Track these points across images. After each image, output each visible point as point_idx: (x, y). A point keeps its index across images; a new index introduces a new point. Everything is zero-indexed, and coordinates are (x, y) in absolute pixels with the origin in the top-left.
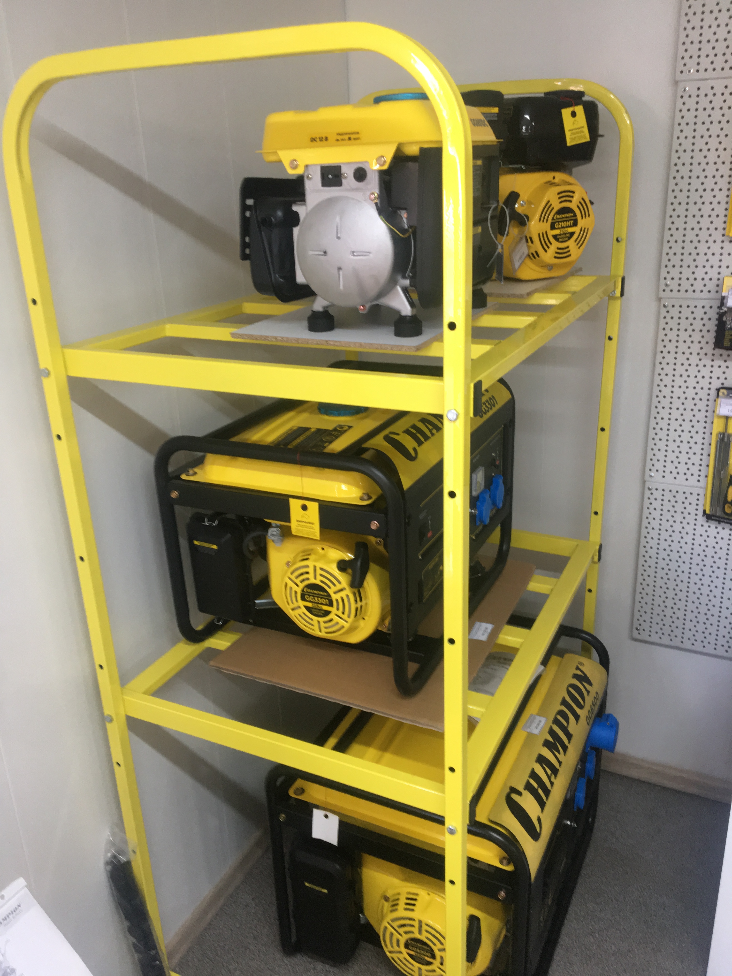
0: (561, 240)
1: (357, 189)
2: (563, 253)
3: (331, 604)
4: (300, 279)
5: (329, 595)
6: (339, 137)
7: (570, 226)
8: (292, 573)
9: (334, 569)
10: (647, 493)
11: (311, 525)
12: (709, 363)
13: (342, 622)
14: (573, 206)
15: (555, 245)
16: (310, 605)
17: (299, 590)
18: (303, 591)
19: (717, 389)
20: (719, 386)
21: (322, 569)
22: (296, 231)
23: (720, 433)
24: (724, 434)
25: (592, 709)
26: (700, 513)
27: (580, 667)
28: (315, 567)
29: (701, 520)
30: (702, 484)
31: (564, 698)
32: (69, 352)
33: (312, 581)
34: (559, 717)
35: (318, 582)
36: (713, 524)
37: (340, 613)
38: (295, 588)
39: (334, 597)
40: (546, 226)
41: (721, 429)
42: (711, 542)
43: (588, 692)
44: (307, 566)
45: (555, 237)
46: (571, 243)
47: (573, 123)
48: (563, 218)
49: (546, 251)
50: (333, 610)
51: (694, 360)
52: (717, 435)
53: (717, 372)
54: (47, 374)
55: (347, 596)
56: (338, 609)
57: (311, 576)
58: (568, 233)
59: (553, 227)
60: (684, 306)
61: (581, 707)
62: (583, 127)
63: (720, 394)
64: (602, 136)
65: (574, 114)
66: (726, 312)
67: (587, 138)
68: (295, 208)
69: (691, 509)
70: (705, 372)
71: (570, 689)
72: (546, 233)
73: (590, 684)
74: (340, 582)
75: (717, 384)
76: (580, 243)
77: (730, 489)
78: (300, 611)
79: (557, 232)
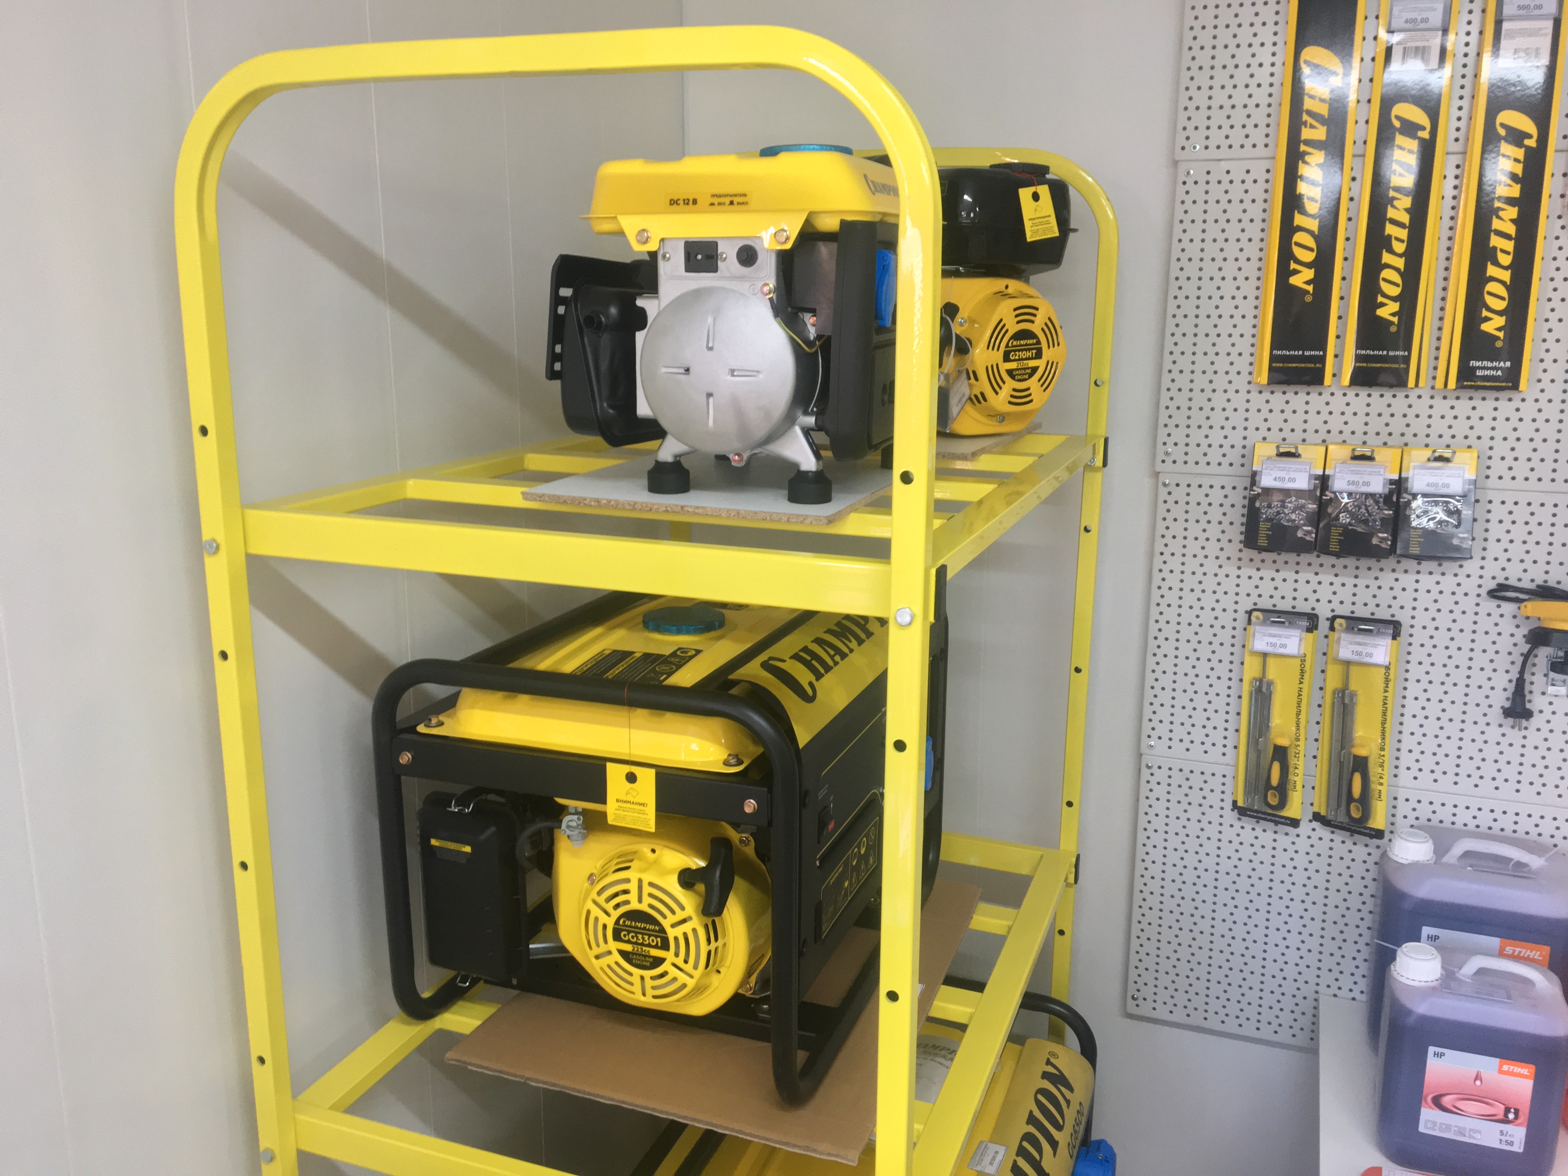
0: (1019, 377)
1: (742, 278)
2: (1021, 398)
3: (665, 946)
4: (643, 409)
5: (663, 930)
6: (716, 200)
7: (1032, 358)
8: (599, 893)
9: (672, 884)
10: (1145, 774)
11: (641, 807)
12: (1234, 572)
13: (682, 978)
14: (1036, 328)
15: (1010, 384)
16: (628, 948)
17: (610, 923)
18: (617, 922)
19: (1246, 612)
20: (1250, 607)
21: (651, 884)
22: (640, 336)
23: (1256, 679)
24: (1261, 681)
25: (1075, 1131)
26: (1228, 805)
27: (1052, 1060)
28: (640, 881)
29: (1230, 816)
30: (1228, 759)
31: (1031, 1112)
32: (253, 515)
33: (635, 905)
34: (1025, 1144)
35: (644, 907)
36: (1249, 823)
37: (680, 961)
38: (603, 918)
39: (671, 933)
40: (997, 357)
41: (1257, 674)
42: (1246, 852)
43: (1068, 1102)
44: (628, 881)
45: (1010, 372)
46: (1033, 383)
47: (1036, 210)
48: (1021, 345)
49: (997, 393)
50: (669, 955)
51: (1211, 566)
52: (1251, 683)
53: (1247, 586)
54: (216, 549)
55: (694, 930)
56: (677, 955)
57: (633, 897)
58: (1028, 368)
59: (1006, 359)
60: (1194, 485)
61: (1059, 1128)
62: (1049, 216)
63: (1253, 619)
64: (1075, 230)
65: (1036, 197)
66: (1259, 494)
67: (1055, 233)
68: (640, 302)
69: (1214, 799)
70: (1229, 585)
71: (1040, 1097)
72: (997, 365)
73: (1071, 1089)
74: (682, 908)
75: (1246, 604)
76: (1045, 384)
77: (1276, 767)
78: (609, 960)
79: (1012, 365)
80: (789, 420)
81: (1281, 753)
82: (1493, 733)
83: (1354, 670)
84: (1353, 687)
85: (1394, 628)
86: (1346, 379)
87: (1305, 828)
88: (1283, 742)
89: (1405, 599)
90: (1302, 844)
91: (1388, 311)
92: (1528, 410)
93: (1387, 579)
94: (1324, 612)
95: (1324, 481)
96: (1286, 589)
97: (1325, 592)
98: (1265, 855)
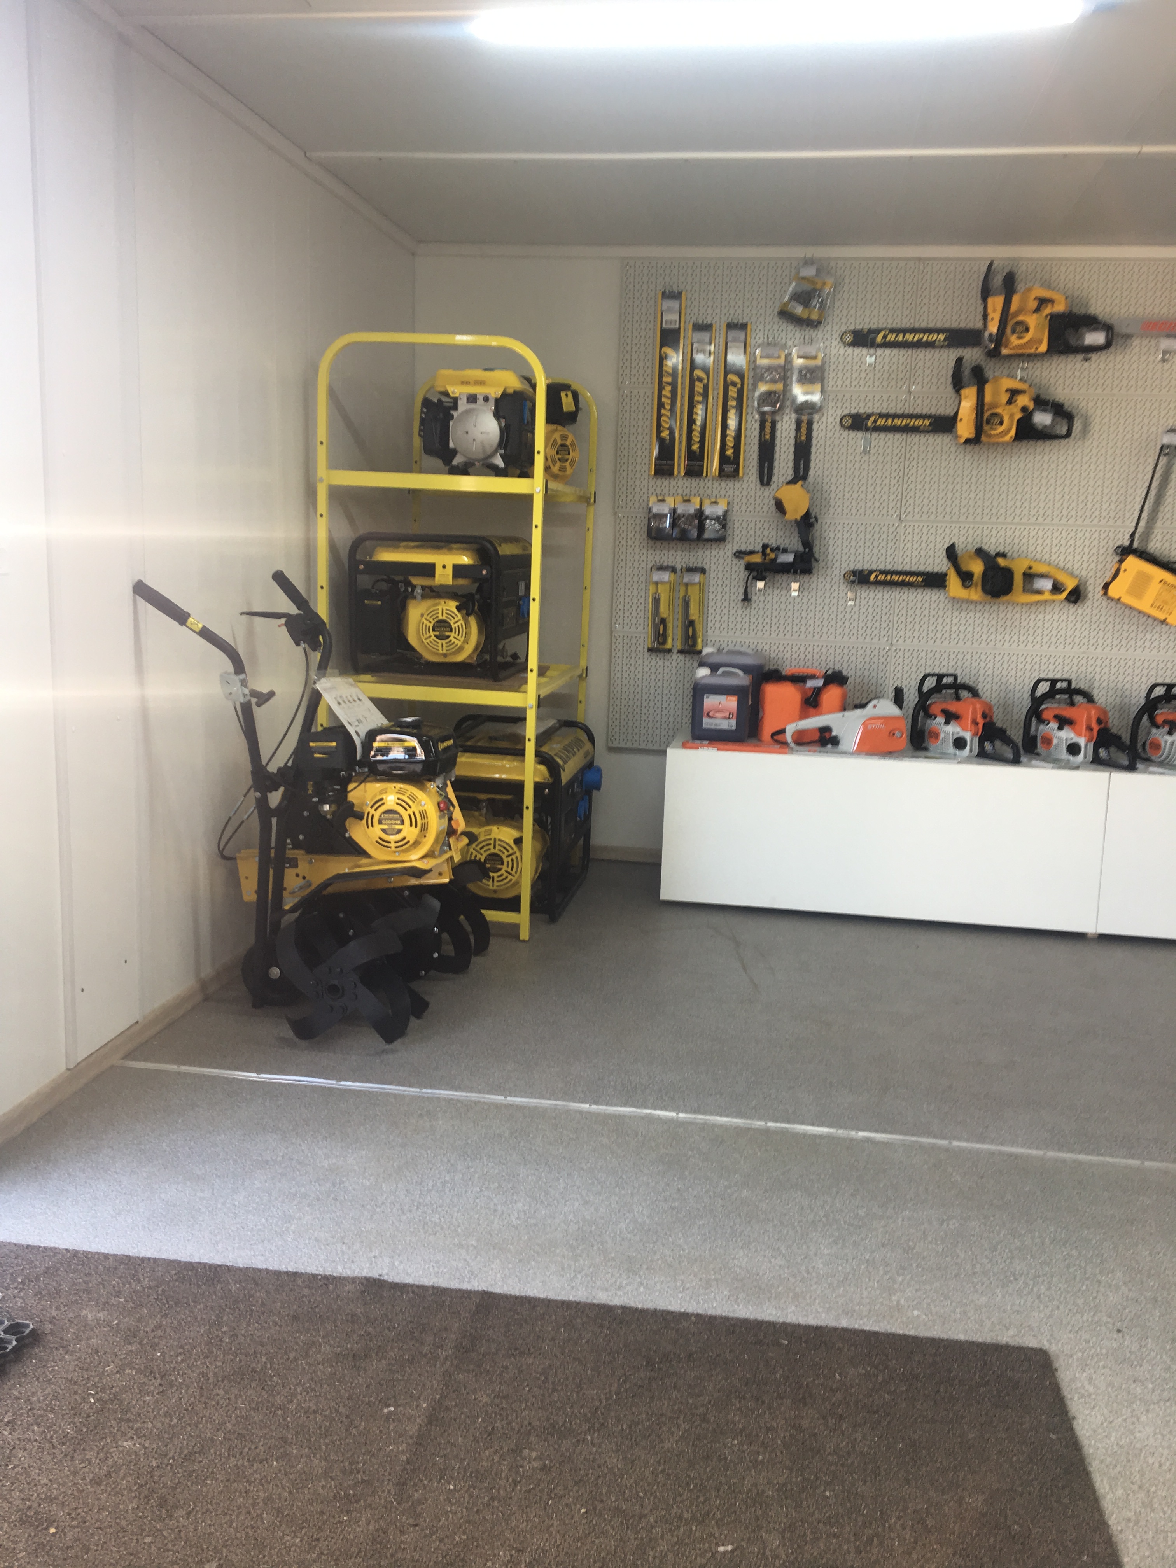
0: (562, 461)
1: (484, 405)
2: (563, 469)
3: (451, 631)
4: (451, 445)
5: (450, 625)
6: (476, 383)
8: (427, 616)
9: (454, 610)
10: (614, 640)
11: (447, 577)
12: (645, 551)
13: (457, 642)
14: (568, 443)
15: (558, 464)
16: (438, 633)
17: (431, 626)
18: (434, 625)
19: (651, 569)
20: (652, 565)
21: (446, 610)
22: (451, 423)
24: (656, 593)
26: (646, 650)
28: (442, 609)
29: (647, 654)
30: (646, 628)
32: (332, 470)
33: (440, 617)
35: (444, 618)
36: (653, 655)
38: (428, 624)
39: (453, 626)
40: (554, 452)
41: (655, 590)
44: (438, 609)
45: (559, 459)
46: (567, 464)
47: (567, 400)
48: (563, 449)
49: (554, 466)
50: (453, 634)
51: (637, 550)
52: (653, 593)
53: (650, 558)
54: (321, 482)
55: (461, 625)
56: (455, 633)
57: (440, 614)
58: (565, 459)
59: (557, 453)
60: (630, 517)
62: (572, 403)
64: (581, 410)
65: (567, 395)
66: (650, 517)
67: (574, 409)
68: (452, 413)
69: (641, 647)
70: (644, 558)
72: (554, 457)
74: (457, 618)
76: (572, 465)
77: (662, 627)
78: (431, 639)
79: (560, 456)
80: (496, 451)
81: (663, 621)
82: (740, 612)
83: (689, 588)
84: (689, 593)
85: (703, 571)
86: (682, 473)
87: (675, 656)
88: (664, 616)
89: (707, 560)
90: (674, 664)
91: (695, 447)
92: (745, 486)
93: (700, 553)
94: (679, 567)
95: (674, 510)
96: (665, 558)
97: (679, 559)
98: (660, 670)
